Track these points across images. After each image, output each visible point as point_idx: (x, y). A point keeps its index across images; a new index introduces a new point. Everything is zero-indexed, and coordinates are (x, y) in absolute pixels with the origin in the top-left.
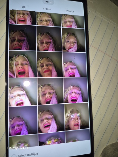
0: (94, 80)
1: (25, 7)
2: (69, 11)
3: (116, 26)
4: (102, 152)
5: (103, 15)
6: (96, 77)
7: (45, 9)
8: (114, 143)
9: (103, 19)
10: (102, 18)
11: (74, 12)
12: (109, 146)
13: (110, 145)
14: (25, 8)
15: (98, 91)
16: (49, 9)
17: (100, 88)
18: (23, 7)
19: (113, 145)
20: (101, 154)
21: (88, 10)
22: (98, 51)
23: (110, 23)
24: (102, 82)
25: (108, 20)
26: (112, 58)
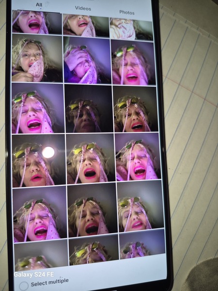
0: (173, 142)
1: (41, 5)
2: (125, 13)
3: (213, 41)
4: (189, 277)
7: (80, 8)
8: (211, 260)
9: (189, 27)
10: (186, 25)
11: (133, 13)
12: (200, 264)
13: (203, 263)
14: (40, 7)
15: (180, 163)
16: (87, 9)
17: (183, 157)
18: (37, 4)
19: (207, 263)
20: (187, 280)
21: (161, 11)
22: (180, 86)
23: (201, 34)
24: (188, 145)
25: (197, 29)
26: (206, 101)
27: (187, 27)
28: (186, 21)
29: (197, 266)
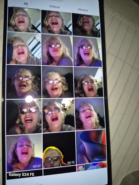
3: (138, 29)
5: (122, 16)
6: (114, 90)
7: (52, 7)
8: (136, 171)
9: (123, 20)
10: (121, 19)
12: (129, 174)
14: (27, 5)
16: (57, 7)
18: (25, 3)
19: (134, 174)
21: (105, 10)
22: (117, 58)
23: (130, 25)
25: (128, 22)
26: (133, 68)
27: (121, 21)
28: (121, 17)
29: (127, 175)
